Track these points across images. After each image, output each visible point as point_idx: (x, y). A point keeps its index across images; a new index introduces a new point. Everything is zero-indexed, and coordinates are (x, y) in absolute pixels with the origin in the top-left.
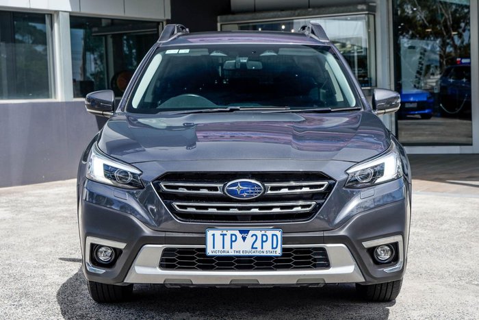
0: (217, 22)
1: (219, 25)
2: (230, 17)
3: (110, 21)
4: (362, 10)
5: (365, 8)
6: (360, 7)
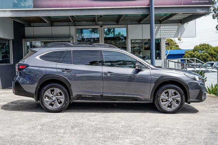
0: (23, 41)
2: (27, 39)
4: (71, 39)
5: (72, 38)
6: (70, 38)
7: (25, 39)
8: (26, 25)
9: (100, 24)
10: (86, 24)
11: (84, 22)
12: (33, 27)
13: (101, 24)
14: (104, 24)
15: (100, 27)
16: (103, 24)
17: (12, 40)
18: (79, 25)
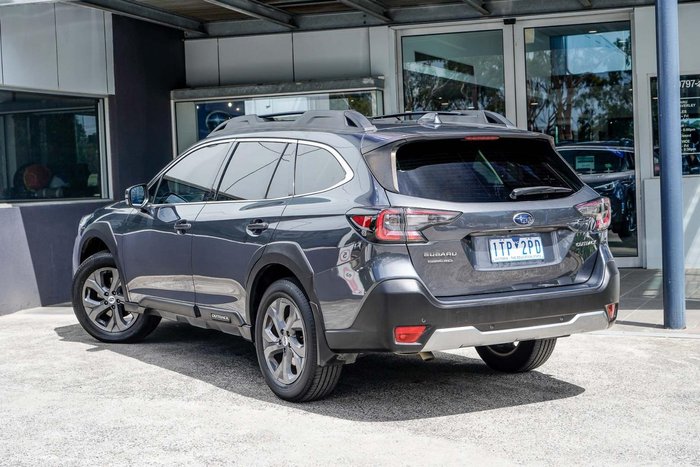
0: (170, 99)
1: (172, 102)
2: (188, 92)
3: (10, 95)
4: (369, 85)
5: (372, 82)
6: (365, 81)
7: (180, 92)
8: (188, 33)
9: (503, 11)
10: (440, 16)
11: (431, 7)
12: (218, 37)
13: (509, 11)
14: (522, 10)
15: (506, 22)
16: (517, 11)
17: (110, 97)
18: (412, 18)
